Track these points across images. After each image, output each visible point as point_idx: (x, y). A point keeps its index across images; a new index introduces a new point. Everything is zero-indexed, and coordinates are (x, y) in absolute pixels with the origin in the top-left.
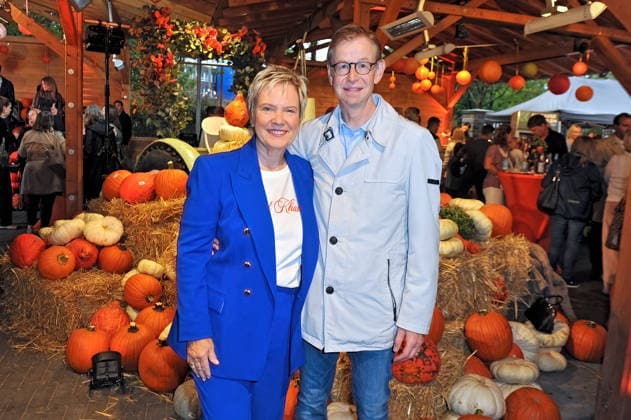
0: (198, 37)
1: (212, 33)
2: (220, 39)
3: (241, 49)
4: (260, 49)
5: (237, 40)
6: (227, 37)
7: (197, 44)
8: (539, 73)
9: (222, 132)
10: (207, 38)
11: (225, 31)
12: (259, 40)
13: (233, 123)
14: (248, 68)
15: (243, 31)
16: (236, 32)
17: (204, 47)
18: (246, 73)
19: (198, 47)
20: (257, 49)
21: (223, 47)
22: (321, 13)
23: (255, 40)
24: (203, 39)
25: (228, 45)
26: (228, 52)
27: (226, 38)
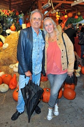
0: (3, 12)
1: (6, 11)
2: (8, 12)
5: (12, 12)
7: (3, 14)
8: (81, 14)
10: (5, 12)
11: (9, 10)
14: (15, 18)
16: (12, 10)
17: (5, 14)
19: (3, 15)
21: (9, 14)
23: (16, 12)
24: (4, 12)
27: (9, 12)
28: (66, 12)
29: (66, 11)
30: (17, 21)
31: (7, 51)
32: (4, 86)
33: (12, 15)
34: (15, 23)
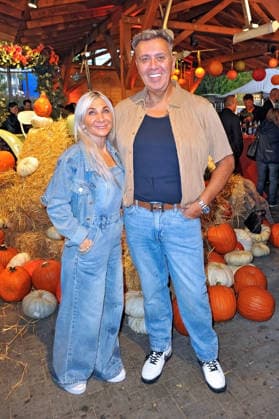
0: (8, 53)
1: (17, 49)
2: (24, 53)
3: (40, 61)
4: (54, 59)
5: (37, 54)
6: (30, 52)
7: (8, 58)
9: (33, 121)
10: (15, 53)
11: (27, 48)
12: (53, 53)
13: (40, 114)
14: (47, 74)
15: (41, 46)
16: (35, 48)
17: (13, 61)
18: (46, 78)
19: (8, 61)
20: (52, 60)
21: (27, 60)
22: (96, 31)
23: (50, 54)
24: (11, 54)
25: (30, 58)
26: (31, 63)
27: (28, 53)
28: (199, 57)
29: (201, 57)
30: (54, 83)
31: (35, 184)
32: (40, 296)
33: (38, 64)
34: (47, 88)
